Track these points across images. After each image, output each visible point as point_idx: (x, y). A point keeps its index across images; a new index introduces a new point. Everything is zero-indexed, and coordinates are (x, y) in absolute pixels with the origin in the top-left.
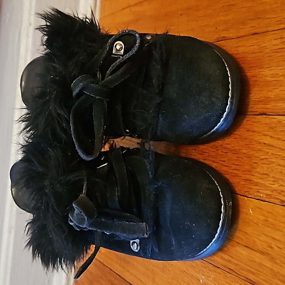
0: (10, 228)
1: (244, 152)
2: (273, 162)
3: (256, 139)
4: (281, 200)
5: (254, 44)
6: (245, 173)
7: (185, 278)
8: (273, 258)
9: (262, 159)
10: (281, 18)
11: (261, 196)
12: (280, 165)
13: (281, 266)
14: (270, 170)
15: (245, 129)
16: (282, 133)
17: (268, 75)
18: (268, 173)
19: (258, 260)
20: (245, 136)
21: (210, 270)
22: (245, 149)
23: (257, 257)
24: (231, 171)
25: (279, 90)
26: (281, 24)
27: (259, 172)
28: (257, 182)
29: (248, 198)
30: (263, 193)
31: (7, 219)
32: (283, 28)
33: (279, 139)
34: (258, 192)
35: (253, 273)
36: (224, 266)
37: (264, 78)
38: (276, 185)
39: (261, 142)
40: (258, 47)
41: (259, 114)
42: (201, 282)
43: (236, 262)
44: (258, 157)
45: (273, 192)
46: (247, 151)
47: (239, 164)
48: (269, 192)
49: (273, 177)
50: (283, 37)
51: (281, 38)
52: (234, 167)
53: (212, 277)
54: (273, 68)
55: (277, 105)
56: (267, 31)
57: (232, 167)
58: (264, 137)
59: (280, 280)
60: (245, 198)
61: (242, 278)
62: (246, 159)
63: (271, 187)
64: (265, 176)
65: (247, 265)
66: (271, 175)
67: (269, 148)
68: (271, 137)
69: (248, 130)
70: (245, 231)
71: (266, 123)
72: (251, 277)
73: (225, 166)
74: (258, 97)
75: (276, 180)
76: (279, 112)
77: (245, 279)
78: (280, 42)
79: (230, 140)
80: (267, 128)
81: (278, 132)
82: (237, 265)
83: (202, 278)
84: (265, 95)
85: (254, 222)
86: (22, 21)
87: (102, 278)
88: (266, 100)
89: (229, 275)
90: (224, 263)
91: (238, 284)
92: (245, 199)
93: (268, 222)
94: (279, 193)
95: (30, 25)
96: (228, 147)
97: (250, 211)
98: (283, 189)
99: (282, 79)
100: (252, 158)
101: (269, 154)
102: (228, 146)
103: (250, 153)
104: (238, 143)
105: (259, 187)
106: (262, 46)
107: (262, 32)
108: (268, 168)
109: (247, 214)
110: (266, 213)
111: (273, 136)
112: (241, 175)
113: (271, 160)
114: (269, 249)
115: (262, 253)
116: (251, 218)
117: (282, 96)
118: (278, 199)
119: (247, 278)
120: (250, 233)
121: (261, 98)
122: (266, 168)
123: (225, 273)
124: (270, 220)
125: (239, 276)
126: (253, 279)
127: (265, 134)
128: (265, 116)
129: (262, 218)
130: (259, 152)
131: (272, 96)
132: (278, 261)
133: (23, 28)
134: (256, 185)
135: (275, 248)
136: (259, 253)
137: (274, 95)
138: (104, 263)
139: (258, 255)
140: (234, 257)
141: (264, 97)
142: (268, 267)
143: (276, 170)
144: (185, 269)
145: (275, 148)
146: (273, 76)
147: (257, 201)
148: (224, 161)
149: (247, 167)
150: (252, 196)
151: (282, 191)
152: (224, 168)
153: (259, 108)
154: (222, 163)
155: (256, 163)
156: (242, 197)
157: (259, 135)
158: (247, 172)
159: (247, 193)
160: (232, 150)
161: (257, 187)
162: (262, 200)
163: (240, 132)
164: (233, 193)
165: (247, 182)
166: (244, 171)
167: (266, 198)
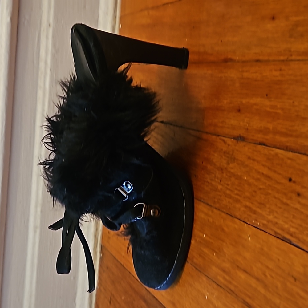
0: (35, 228)
1: (245, 179)
2: (270, 194)
3: (255, 168)
7: (193, 291)
9: (260, 189)
10: (281, 49)
11: (258, 225)
12: (275, 198)
13: (273, 294)
14: (266, 200)
15: (247, 156)
17: (268, 106)
18: (265, 203)
19: (254, 285)
20: (247, 163)
21: (214, 288)
22: (246, 176)
23: (253, 282)
24: (233, 195)
25: (277, 122)
26: (281, 55)
27: (257, 201)
28: (255, 211)
29: (247, 225)
30: (260, 222)
33: (275, 172)
34: (256, 220)
35: (249, 297)
36: (226, 286)
37: (264, 108)
38: (272, 217)
39: (260, 172)
40: (260, 75)
41: (259, 143)
42: (206, 297)
43: (235, 284)
44: (257, 186)
45: (268, 222)
46: (248, 178)
47: (241, 190)
48: (265, 222)
49: (269, 208)
50: (282, 69)
53: (215, 294)
58: (262, 167)
60: (245, 224)
61: (240, 299)
62: (246, 186)
63: (267, 217)
64: (262, 205)
65: (245, 289)
66: (268, 206)
67: (266, 179)
68: (269, 168)
69: (249, 158)
70: (244, 256)
72: (248, 300)
73: (229, 190)
74: (259, 126)
75: (272, 211)
77: (242, 301)
78: (279, 73)
79: (233, 165)
80: (266, 159)
81: (275, 164)
82: (236, 286)
83: (207, 294)
85: (252, 248)
86: (41, 22)
87: (122, 279)
89: (229, 295)
90: (226, 283)
94: (274, 225)
95: (50, 26)
97: (248, 237)
99: (280, 112)
100: (252, 186)
101: (267, 184)
102: (232, 171)
103: (250, 181)
104: (240, 168)
105: (257, 215)
107: (264, 60)
108: (265, 198)
109: (246, 240)
110: (261, 242)
113: (268, 191)
114: (263, 276)
115: (258, 279)
116: (249, 244)
117: (279, 129)
118: (272, 230)
120: (248, 259)
121: (261, 128)
122: (263, 198)
123: (226, 293)
124: (265, 249)
125: (238, 298)
126: (249, 302)
127: (264, 165)
128: (264, 146)
129: (259, 246)
130: (258, 181)
131: (271, 128)
132: (270, 289)
135: (269, 276)
136: (255, 278)
137: (273, 127)
138: (125, 266)
139: (254, 280)
140: (234, 278)
141: (264, 127)
142: (262, 294)
143: (272, 202)
144: (193, 284)
145: (272, 180)
146: (273, 107)
147: (255, 229)
148: (228, 185)
149: (247, 194)
150: (251, 224)
151: (277, 223)
152: (228, 192)
153: (260, 137)
154: (226, 186)
155: (255, 192)
156: (242, 223)
157: (259, 164)
158: (248, 199)
159: (246, 219)
160: (235, 175)
161: (255, 215)
162: (259, 229)
163: (242, 159)
164: (234, 217)
165: (247, 208)
166: (244, 197)
167: (263, 227)
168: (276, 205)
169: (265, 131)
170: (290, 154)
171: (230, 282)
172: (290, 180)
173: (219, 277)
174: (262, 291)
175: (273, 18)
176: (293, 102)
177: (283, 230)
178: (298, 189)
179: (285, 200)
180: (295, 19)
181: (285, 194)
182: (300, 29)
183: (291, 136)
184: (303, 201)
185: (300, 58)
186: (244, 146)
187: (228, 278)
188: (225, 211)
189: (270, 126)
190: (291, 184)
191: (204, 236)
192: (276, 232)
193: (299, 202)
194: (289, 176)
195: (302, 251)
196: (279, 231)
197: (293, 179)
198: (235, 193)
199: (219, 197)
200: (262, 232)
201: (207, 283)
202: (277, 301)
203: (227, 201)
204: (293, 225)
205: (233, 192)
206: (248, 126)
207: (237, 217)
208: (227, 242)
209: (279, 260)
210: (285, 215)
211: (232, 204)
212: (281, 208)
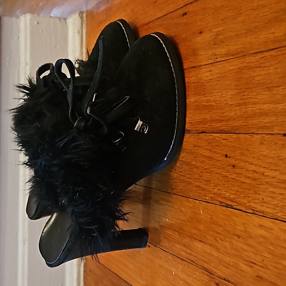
0: (24, 240)
1: (193, 164)
2: (213, 171)
3: (200, 153)
4: (220, 201)
5: (194, 76)
6: (196, 180)
7: (162, 271)
8: (218, 249)
9: (206, 169)
10: (209, 55)
11: (207, 199)
12: (217, 173)
13: (224, 255)
14: (211, 177)
15: (193, 144)
16: (217, 147)
17: (204, 101)
18: (210, 180)
19: (209, 251)
20: (193, 150)
21: (178, 263)
22: (194, 161)
23: (208, 249)
24: (186, 180)
25: (212, 112)
26: (209, 60)
27: (204, 179)
28: (204, 188)
29: (199, 201)
30: (208, 196)
31: (20, 233)
32: (211, 63)
33: (215, 152)
34: (205, 195)
35: (207, 262)
36: (188, 259)
37: (202, 103)
38: (216, 190)
39: (204, 155)
40: (196, 78)
41: (201, 132)
42: (173, 273)
43: (195, 254)
44: (203, 167)
45: (214, 195)
46: (196, 162)
47: (191, 174)
48: (212, 196)
49: (214, 183)
50: (211, 70)
51: (210, 71)
52: (188, 176)
53: (180, 268)
54: (207, 95)
55: (212, 125)
56: (201, 65)
57: (186, 176)
58: (205, 151)
59: (224, 266)
60: (197, 201)
61: (200, 267)
62: (195, 169)
63: (213, 191)
64: (209, 182)
65: (202, 256)
66: (212, 182)
67: (209, 159)
68: (210, 150)
69: (195, 146)
70: (199, 228)
71: (205, 139)
72: (206, 265)
73: (183, 176)
74: (199, 119)
75: (216, 185)
76: (213, 131)
77: (201, 268)
78: (210, 74)
79: (184, 154)
80: (207, 144)
81: (214, 147)
82: (195, 256)
83: (174, 270)
84: (204, 117)
85: (204, 220)
86: (19, 62)
87: (104, 278)
88: (204, 121)
89: (191, 265)
90: (187, 256)
91: (198, 272)
93: (213, 220)
94: (219, 196)
95: (27, 64)
96: (183, 160)
97: (201, 211)
98: (221, 192)
99: (213, 104)
100: (199, 168)
101: (210, 164)
103: (197, 164)
104: (189, 156)
105: (205, 192)
106: (199, 77)
107: (198, 66)
108: (210, 176)
109: (199, 214)
110: (211, 212)
111: (211, 150)
112: (193, 183)
113: (211, 169)
114: (215, 241)
115: (211, 245)
116: (202, 217)
117: (214, 118)
118: (218, 200)
119: (203, 267)
120: (202, 230)
121: (201, 119)
122: (208, 176)
123: (188, 264)
124: (214, 218)
126: (206, 267)
127: (206, 149)
128: (205, 134)
129: (209, 217)
130: (203, 163)
131: (208, 118)
132: (221, 251)
133: (21, 68)
134: (203, 190)
135: (219, 240)
136: (209, 245)
137: (210, 117)
138: (105, 265)
139: (209, 247)
140: (193, 250)
141: (203, 118)
142: (215, 256)
143: (215, 177)
144: (162, 264)
145: (213, 159)
146: (208, 101)
147: (205, 203)
148: (181, 172)
149: (196, 176)
150: (201, 200)
151: (220, 194)
152: (182, 178)
153: (201, 127)
154: (180, 173)
155: (202, 172)
156: (195, 200)
157: (202, 149)
158: (197, 180)
159: (198, 197)
160: (186, 163)
161: (204, 192)
162: (208, 202)
163: (190, 148)
164: (189, 198)
165: (198, 188)
166: (195, 179)
167: (210, 200)
168: (218, 179)
169: (204, 122)
170: (224, 136)
171: (190, 254)
172: (226, 156)
173: (181, 252)
174: (215, 254)
175: (201, 33)
176: (222, 94)
177: (225, 198)
178: (233, 162)
179: (224, 174)
180: (216, 30)
181: (224, 168)
182: (220, 37)
183: (223, 121)
184: (237, 171)
185: (223, 59)
186: (190, 137)
187: (188, 251)
188: (181, 194)
189: (208, 117)
190: (227, 159)
191: (167, 220)
192: (221, 202)
193: (235, 173)
194: (226, 153)
195: (241, 212)
196: (223, 200)
197: (229, 155)
198: (187, 177)
199: (176, 183)
200: (210, 204)
201: (173, 260)
202: (227, 259)
203: (182, 186)
204: (232, 192)
205: (186, 177)
206: (191, 120)
207: (191, 197)
208: (185, 221)
209: (225, 224)
210: (226, 186)
211: (186, 187)
212: (222, 181)
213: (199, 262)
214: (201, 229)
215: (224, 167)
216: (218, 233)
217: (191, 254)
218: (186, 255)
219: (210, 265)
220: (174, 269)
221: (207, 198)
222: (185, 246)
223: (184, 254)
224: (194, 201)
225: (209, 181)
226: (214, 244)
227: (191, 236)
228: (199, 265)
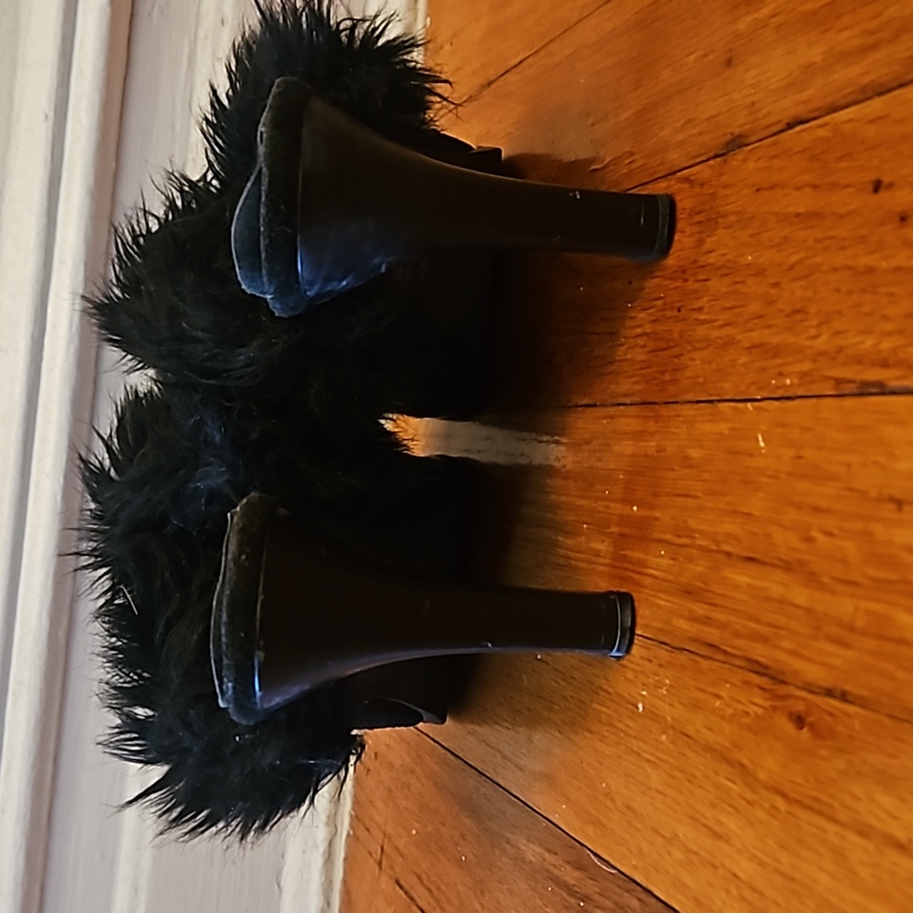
1: (747, 262)
2: (819, 266)
3: (776, 209)
4: (837, 380)
6: (750, 325)
7: (603, 709)
8: (813, 574)
9: (791, 268)
11: (786, 386)
15: (753, 186)
16: (843, 165)
18: (804, 304)
19: (776, 590)
20: (752, 209)
21: (661, 665)
22: (751, 250)
24: (715, 334)
25: (835, 29)
27: (781, 311)
28: (777, 346)
29: (755, 404)
30: (793, 373)
33: (833, 186)
34: (780, 373)
35: (764, 639)
36: (695, 640)
38: (825, 337)
39: (789, 213)
41: (785, 127)
42: (638, 708)
43: (723, 617)
44: (781, 264)
45: (815, 361)
46: (755, 254)
47: (736, 304)
48: (807, 366)
49: (818, 313)
52: (723, 317)
53: (666, 685)
55: (830, 81)
57: (718, 320)
58: (796, 194)
59: (830, 639)
60: (749, 405)
61: (737, 662)
62: (750, 281)
63: (811, 347)
64: (798, 317)
65: (751, 618)
66: (813, 309)
67: (807, 224)
68: (815, 187)
69: (758, 190)
70: (745, 510)
71: (801, 148)
72: (761, 653)
73: (704, 322)
74: (784, 75)
75: (825, 320)
76: (835, 102)
77: (743, 663)
79: (714, 239)
80: (805, 163)
81: (832, 165)
82: (725, 625)
83: (643, 696)
84: (802, 62)
85: (770, 472)
86: (198, 14)
87: (413, 772)
88: (802, 76)
89: (705, 664)
90: (694, 629)
91: (728, 685)
92: (747, 408)
93: (802, 461)
94: (833, 359)
96: (709, 261)
97: (758, 441)
98: (842, 343)
100: (767, 273)
101: (810, 242)
102: (711, 258)
103: (762, 260)
104: (733, 238)
105: (783, 357)
108: (806, 289)
109: (751, 455)
110: (796, 434)
111: (818, 183)
112: (738, 337)
113: (814, 260)
114: (803, 546)
115: (786, 566)
116: (761, 462)
117: (842, 47)
118: (828, 379)
119: (749, 660)
120: (757, 513)
121: (792, 74)
122: (799, 293)
123: (696, 662)
124: (808, 453)
125: (730, 660)
126: (763, 657)
127: (800, 184)
128: (799, 128)
129: (789, 452)
130: (785, 247)
131: (818, 58)
132: (826, 580)
133: (201, 33)
134: (776, 356)
135: (820, 537)
136: (779, 567)
137: (825, 52)
139: (778, 575)
140: (719, 601)
141: (800, 67)
142: (801, 607)
143: (825, 288)
145: (824, 217)
147: (776, 403)
148: (700, 309)
149: (755, 307)
150: (765, 395)
151: (840, 350)
152: (702, 331)
153: (787, 107)
154: (695, 315)
155: (776, 285)
156: (740, 405)
157: (785, 191)
158: (756, 321)
159: (753, 389)
160: (720, 268)
161: (778, 361)
162: (788, 398)
163: (739, 203)
164: (719, 401)
165: (756, 351)
166: (747, 321)
167: (800, 385)
168: (838, 290)
170: (876, 105)
171: (706, 621)
172: (877, 187)
173: (675, 622)
174: (800, 595)
177: (859, 360)
178: (902, 199)
179: (862, 261)
181: (863, 240)
186: (745, 161)
187: (700, 609)
188: (691, 397)
189: (817, 54)
190: (883, 195)
191: (635, 508)
192: (839, 382)
193: (906, 243)
194: (874, 176)
196: (847, 373)
197: (886, 180)
198: (721, 323)
199: (676, 360)
200: (798, 402)
201: (642, 658)
202: (844, 606)
203: (698, 362)
204: (889, 327)
205: (715, 324)
206: (755, 92)
207: (727, 397)
208: (699, 494)
209: (849, 465)
210: (865, 309)
211: (710, 363)
212: (850, 292)
213: (738, 642)
214: (752, 512)
215: (863, 237)
216: (817, 510)
217: (709, 618)
218: (689, 628)
219: (776, 647)
220: (644, 693)
221: (788, 381)
222: (689, 593)
223: (683, 624)
224: (736, 408)
225: (798, 311)
226: (798, 561)
227: (714, 548)
228: (734, 656)
